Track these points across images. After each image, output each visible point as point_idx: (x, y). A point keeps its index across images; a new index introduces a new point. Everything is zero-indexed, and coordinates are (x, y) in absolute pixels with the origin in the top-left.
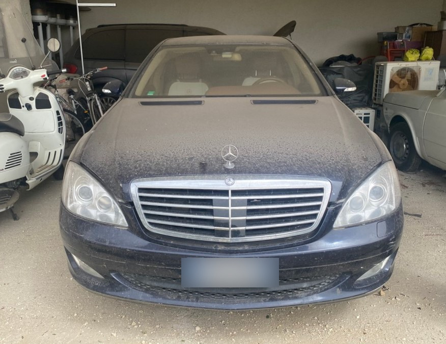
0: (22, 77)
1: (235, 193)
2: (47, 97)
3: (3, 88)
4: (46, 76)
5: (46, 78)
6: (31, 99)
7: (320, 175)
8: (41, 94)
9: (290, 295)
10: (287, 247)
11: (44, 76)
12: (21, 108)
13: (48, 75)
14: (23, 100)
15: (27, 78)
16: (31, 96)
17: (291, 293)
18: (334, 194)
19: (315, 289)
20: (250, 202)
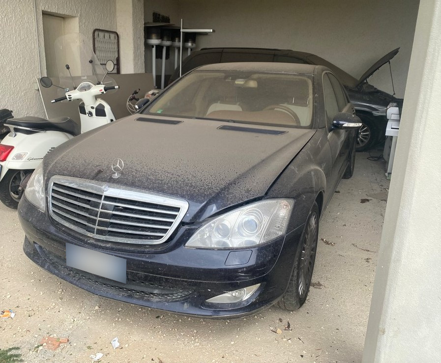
0: (85, 90)
1: (108, 198)
2: (103, 107)
3: (71, 98)
4: (103, 91)
5: (103, 93)
6: (92, 108)
7: (182, 197)
8: (101, 105)
9: (147, 297)
10: (139, 252)
11: (102, 90)
12: (86, 114)
13: (105, 90)
14: (88, 109)
15: (89, 91)
16: (92, 106)
17: (148, 296)
18: (188, 215)
19: (168, 298)
20: (116, 208)
